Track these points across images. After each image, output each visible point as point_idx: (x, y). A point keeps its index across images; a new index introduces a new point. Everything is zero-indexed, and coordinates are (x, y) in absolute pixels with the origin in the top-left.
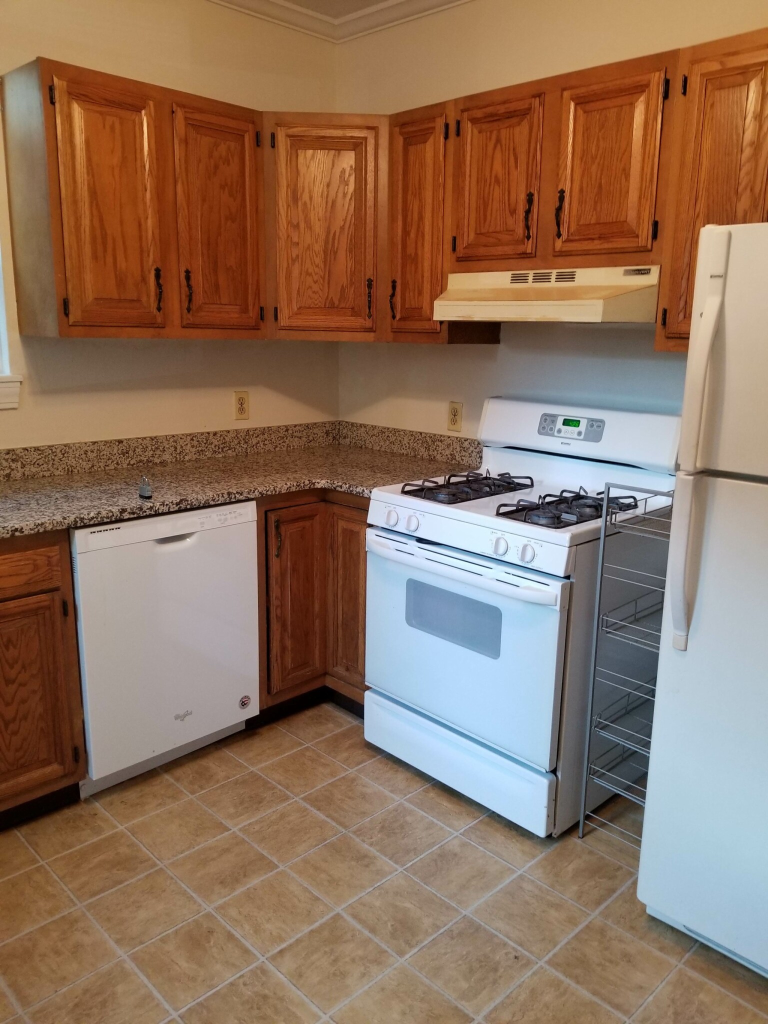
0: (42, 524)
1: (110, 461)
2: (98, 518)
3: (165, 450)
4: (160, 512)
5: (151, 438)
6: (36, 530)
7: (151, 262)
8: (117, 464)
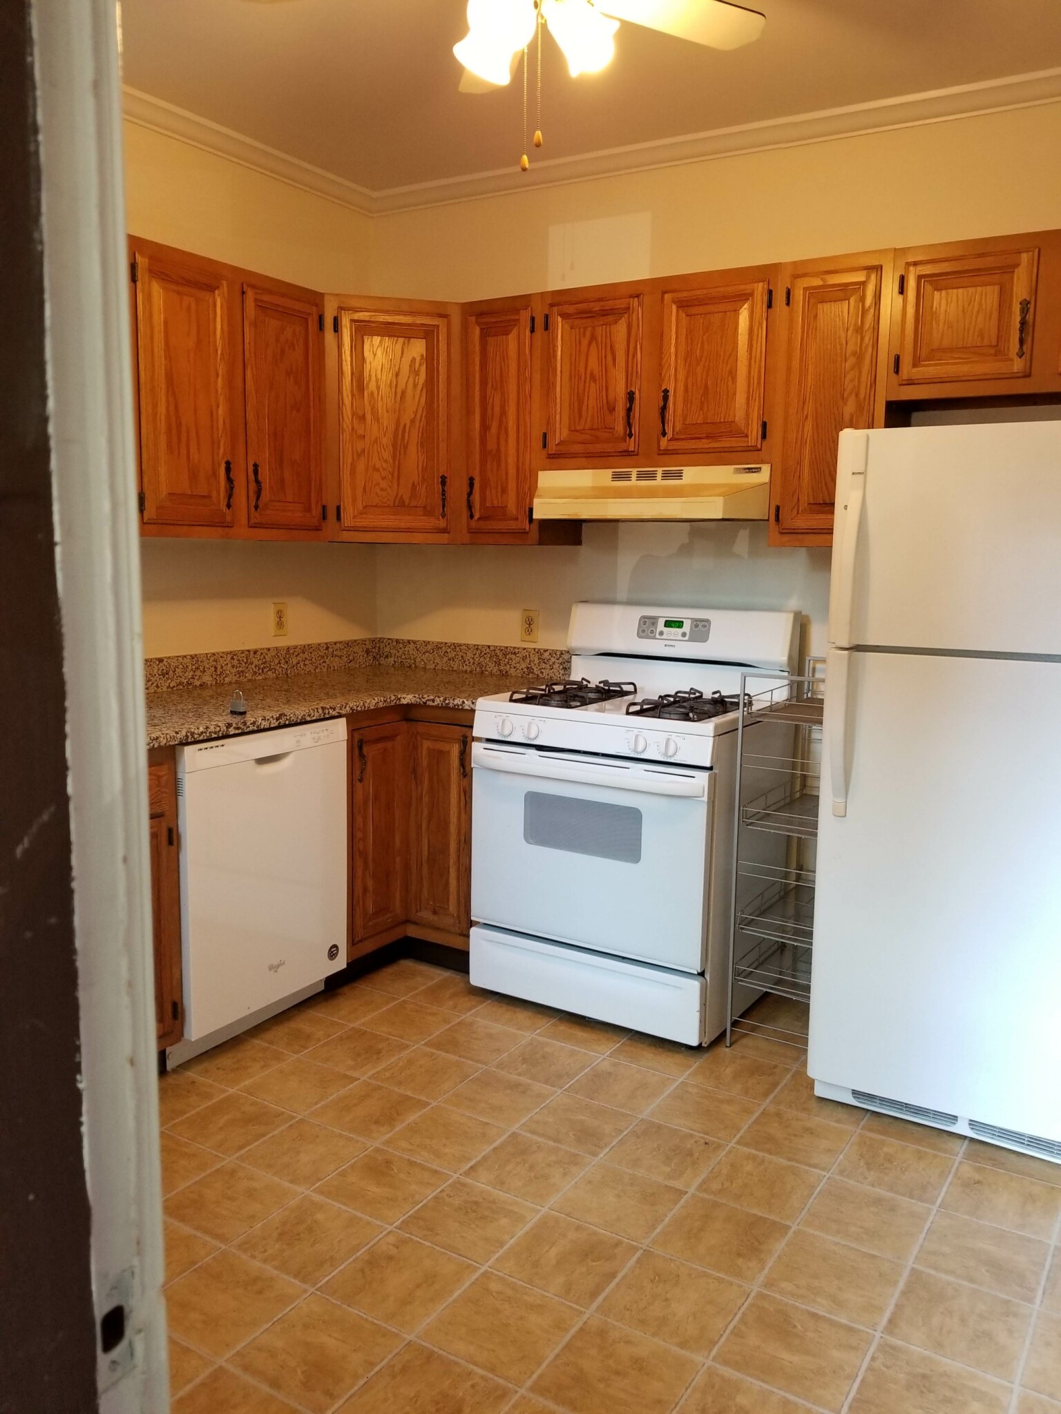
0: (157, 738)
1: (150, 683)
2: (206, 733)
3: (205, 671)
4: (262, 727)
5: (191, 656)
6: (152, 745)
7: (222, 454)
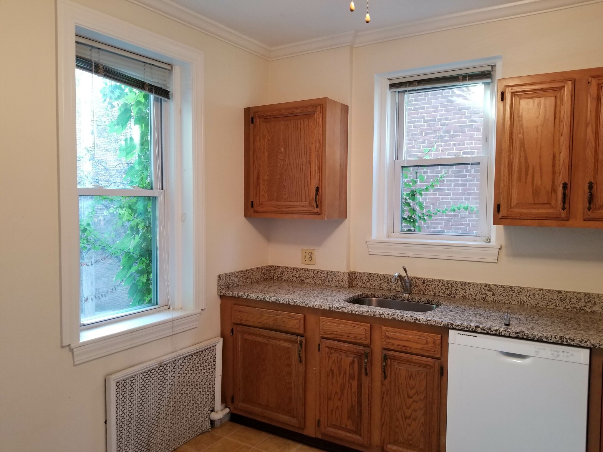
1: (551, 303)
7: (561, 179)
8: (556, 306)
